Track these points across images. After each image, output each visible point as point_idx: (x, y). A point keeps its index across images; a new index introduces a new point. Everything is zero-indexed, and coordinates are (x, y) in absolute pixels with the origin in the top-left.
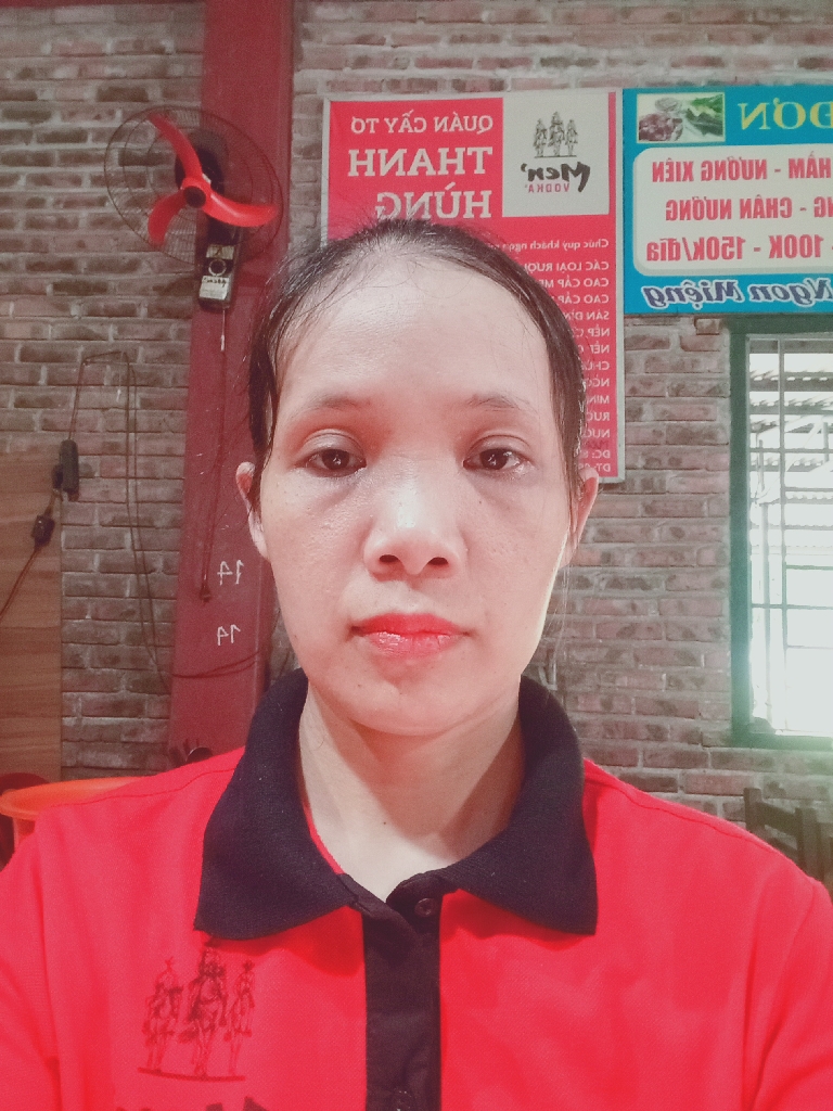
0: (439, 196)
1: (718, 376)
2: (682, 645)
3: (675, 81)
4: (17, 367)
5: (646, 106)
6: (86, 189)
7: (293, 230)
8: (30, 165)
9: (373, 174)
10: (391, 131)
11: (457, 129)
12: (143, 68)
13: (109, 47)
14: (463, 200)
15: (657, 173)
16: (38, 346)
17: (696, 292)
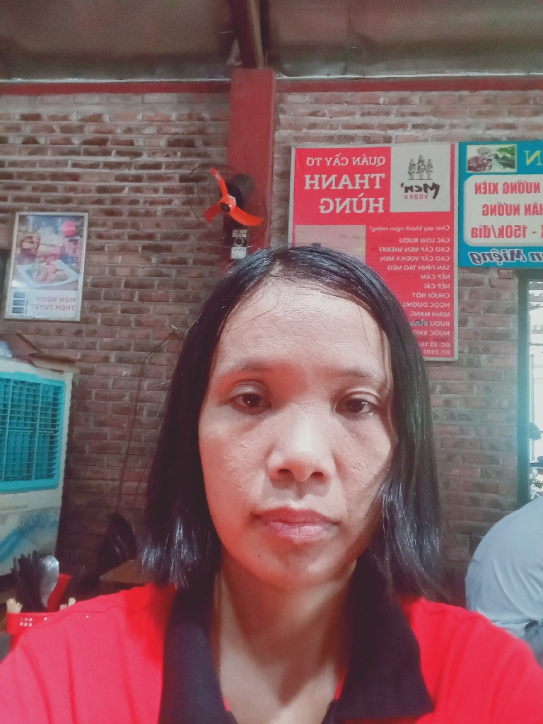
0: (355, 200)
1: (511, 302)
2: (489, 453)
3: (488, 137)
4: (124, 291)
5: (472, 151)
6: (161, 195)
7: (273, 217)
8: (131, 182)
9: (319, 188)
10: (328, 164)
11: (365, 163)
12: (193, 129)
13: (174, 116)
14: (368, 203)
15: (478, 189)
16: (135, 281)
17: (499, 256)
